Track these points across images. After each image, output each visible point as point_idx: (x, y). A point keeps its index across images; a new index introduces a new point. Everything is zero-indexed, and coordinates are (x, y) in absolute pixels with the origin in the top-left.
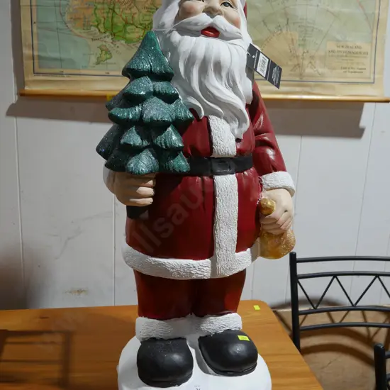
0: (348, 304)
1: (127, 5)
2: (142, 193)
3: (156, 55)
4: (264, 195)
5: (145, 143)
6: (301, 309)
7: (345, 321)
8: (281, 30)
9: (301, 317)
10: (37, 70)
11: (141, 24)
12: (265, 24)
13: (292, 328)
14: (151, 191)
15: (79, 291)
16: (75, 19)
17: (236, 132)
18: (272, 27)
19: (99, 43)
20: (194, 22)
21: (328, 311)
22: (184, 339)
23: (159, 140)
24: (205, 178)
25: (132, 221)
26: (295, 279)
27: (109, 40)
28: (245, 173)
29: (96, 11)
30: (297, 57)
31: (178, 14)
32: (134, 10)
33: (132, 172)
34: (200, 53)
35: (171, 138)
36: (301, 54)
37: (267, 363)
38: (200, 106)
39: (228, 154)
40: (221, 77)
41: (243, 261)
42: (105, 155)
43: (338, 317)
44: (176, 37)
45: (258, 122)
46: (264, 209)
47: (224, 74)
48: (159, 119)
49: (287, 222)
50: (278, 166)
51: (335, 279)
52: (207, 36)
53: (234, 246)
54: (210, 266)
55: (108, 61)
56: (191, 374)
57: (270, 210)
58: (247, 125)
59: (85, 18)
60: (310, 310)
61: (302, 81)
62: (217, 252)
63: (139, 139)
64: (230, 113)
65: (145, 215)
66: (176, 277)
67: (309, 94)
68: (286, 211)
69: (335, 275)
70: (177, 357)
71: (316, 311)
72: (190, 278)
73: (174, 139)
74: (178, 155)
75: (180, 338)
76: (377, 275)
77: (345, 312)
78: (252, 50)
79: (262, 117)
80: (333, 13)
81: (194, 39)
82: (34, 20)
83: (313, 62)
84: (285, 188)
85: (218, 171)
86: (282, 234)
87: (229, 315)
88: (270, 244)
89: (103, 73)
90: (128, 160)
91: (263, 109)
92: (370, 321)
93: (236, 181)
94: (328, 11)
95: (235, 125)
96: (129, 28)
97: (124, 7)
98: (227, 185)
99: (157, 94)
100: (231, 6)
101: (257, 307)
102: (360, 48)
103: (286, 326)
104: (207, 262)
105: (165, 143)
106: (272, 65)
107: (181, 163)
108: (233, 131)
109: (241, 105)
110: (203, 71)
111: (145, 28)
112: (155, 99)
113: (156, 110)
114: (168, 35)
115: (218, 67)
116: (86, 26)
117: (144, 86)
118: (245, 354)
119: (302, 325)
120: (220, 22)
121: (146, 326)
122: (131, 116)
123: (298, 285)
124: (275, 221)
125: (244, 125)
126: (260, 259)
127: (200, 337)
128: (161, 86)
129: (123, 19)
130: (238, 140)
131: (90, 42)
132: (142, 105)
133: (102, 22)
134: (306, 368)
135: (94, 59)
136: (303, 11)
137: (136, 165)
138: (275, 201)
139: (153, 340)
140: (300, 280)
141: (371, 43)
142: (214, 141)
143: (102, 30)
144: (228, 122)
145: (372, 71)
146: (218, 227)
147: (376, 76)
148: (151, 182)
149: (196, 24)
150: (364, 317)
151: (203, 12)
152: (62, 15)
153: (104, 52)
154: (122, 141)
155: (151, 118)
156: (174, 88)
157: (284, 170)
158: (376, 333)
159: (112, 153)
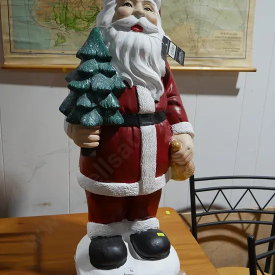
0: (229, 208)
1: (76, 5)
2: (92, 139)
3: (100, 44)
4: (174, 138)
5: (94, 105)
6: (198, 212)
7: (227, 220)
8: (183, 22)
9: (197, 218)
10: (13, 50)
11: (86, 18)
12: (172, 18)
13: (191, 225)
14: (97, 137)
15: (45, 204)
16: (40, 15)
17: (155, 96)
18: (177, 21)
19: (56, 31)
20: (126, 21)
21: (216, 213)
22: (121, 236)
23: (103, 103)
24: (135, 128)
25: (84, 157)
26: (193, 192)
27: (64, 29)
28: (162, 124)
29: (55, 9)
30: (194, 41)
31: (114, 16)
32: (81, 8)
33: (85, 125)
34: (130, 43)
35: (111, 101)
36: (196, 39)
37: (176, 250)
38: (131, 79)
39: (150, 111)
40: (144, 59)
41: (160, 182)
42: (65, 113)
43: (222, 217)
44: (114, 31)
45: (169, 89)
46: (174, 148)
47: (146, 58)
48: (103, 88)
49: (189, 157)
50: (183, 118)
51: (220, 192)
52: (135, 31)
53: (154, 173)
54: (138, 187)
55: (63, 44)
56: (126, 260)
57: (178, 148)
58: (162, 92)
59: (46, 14)
60: (204, 212)
61: (197, 57)
62: (143, 178)
63: (90, 102)
64: (151, 84)
65: (94, 154)
66: (115, 195)
67: (202, 66)
68: (189, 149)
69: (220, 189)
70: (116, 249)
71: (208, 214)
72: (125, 196)
73: (113, 101)
74: (116, 113)
75: (118, 236)
76: (248, 189)
77: (227, 214)
78: (165, 40)
79: (172, 85)
80: (218, 11)
81: (126, 33)
82: (11, 15)
83: (204, 44)
84: (187, 133)
85: (143, 123)
86: (186, 164)
87: (150, 219)
88: (178, 171)
89: (60, 52)
90: (82, 116)
91: (172, 79)
92: (244, 219)
93: (155, 129)
94: (214, 9)
95: (154, 91)
96: (77, 21)
97: (74, 6)
98: (149, 132)
99: (101, 71)
100: (151, 11)
101: (168, 212)
102: (236, 34)
103: (188, 224)
104: (136, 184)
105: (107, 105)
106: (178, 50)
107: (118, 118)
108: (152, 96)
109: (158, 78)
110: (133, 55)
111: (89, 21)
112: (100, 75)
113: (101, 82)
114: (108, 30)
115: (143, 52)
116: (47, 19)
117: (92, 66)
118: (162, 245)
119: (199, 223)
120: (144, 21)
121: (94, 228)
122: (83, 87)
123: (196, 196)
124: (181, 156)
125: (160, 91)
126: (171, 181)
127: (131, 235)
128: (104, 66)
129: (73, 14)
130: (156, 102)
131: (50, 31)
132: (91, 79)
133: (59, 16)
134: (202, 253)
135: (53, 43)
136: (198, 10)
137: (88, 120)
138: (182, 142)
139: (100, 237)
140: (197, 193)
141: (244, 31)
142: (140, 103)
143: (59, 22)
144: (149, 89)
145: (245, 50)
146: (143, 161)
147: (247, 54)
148: (98, 131)
149: (127, 23)
150: (240, 216)
151: (132, 15)
152: (30, 11)
153: (60, 38)
154: (78, 104)
155: (98, 88)
156: (113, 67)
157: (187, 121)
158: (248, 228)
159: (70, 111)
